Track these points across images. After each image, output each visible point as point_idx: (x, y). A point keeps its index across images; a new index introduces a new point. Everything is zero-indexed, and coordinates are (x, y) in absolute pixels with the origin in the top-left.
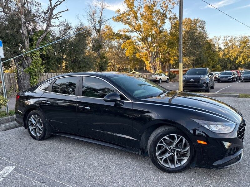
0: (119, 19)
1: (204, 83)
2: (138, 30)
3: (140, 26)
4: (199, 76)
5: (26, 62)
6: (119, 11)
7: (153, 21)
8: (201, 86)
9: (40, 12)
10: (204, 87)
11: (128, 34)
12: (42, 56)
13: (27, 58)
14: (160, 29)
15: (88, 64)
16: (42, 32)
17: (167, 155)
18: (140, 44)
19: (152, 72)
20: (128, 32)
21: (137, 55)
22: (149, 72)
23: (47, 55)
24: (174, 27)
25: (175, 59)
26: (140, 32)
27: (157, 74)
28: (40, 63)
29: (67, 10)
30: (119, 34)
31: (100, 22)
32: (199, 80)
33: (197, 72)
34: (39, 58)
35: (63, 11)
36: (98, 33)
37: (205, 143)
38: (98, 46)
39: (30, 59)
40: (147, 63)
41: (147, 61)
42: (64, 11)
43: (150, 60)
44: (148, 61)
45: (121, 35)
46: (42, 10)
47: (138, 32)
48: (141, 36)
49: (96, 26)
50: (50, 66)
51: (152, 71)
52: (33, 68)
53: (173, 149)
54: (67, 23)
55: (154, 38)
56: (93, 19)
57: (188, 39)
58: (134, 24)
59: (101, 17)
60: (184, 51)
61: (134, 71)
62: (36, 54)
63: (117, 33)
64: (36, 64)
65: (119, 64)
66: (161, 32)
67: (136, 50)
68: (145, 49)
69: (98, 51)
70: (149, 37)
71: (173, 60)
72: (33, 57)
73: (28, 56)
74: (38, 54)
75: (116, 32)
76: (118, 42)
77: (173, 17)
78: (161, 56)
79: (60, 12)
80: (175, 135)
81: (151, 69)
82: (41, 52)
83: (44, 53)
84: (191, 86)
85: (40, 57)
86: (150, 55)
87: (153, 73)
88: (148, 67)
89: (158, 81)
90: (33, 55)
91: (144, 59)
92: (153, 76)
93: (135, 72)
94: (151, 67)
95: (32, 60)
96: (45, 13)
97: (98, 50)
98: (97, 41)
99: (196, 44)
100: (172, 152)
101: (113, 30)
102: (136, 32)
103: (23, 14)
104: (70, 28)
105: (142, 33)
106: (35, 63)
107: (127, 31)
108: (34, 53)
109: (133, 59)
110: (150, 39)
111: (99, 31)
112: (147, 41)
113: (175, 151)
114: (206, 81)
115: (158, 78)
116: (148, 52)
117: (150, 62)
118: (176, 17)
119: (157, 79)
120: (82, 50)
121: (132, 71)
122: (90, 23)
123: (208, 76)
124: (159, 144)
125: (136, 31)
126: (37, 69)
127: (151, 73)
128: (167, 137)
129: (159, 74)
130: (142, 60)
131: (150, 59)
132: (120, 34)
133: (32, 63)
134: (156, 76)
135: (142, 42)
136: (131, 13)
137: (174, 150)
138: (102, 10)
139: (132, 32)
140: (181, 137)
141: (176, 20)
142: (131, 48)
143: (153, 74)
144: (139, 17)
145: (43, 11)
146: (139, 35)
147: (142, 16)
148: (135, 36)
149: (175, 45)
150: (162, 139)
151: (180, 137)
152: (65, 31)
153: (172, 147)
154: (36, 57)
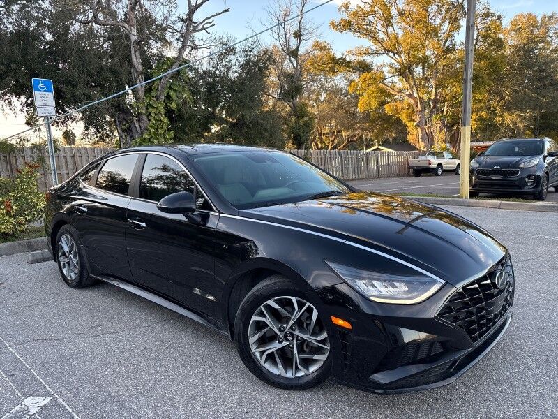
0: (346, 25)
1: (529, 177)
2: (391, 48)
3: (396, 38)
4: (516, 159)
5: (137, 125)
6: (346, 6)
7: (427, 25)
8: (522, 183)
9: (173, 18)
10: (529, 187)
11: (368, 59)
12: (169, 113)
13: (139, 118)
14: (447, 44)
15: (266, 130)
16: (171, 62)
17: (276, 346)
18: (396, 81)
19: (422, 149)
20: (368, 54)
21: (388, 109)
22: (414, 148)
23: (179, 110)
24: (483, 37)
25: (481, 117)
26: (397, 53)
27: (433, 154)
28: (165, 127)
29: (226, 11)
30: (345, 59)
31: (298, 35)
32: (514, 167)
33: (516, 149)
34: (163, 118)
35: (217, 15)
36: (293, 59)
37: (348, 325)
38: (292, 88)
39: (145, 118)
40: (410, 126)
41: (412, 122)
42: (220, 14)
43: (418, 119)
44: (414, 121)
45: (350, 62)
46: (177, 15)
47: (391, 54)
48: (398, 62)
49: (291, 44)
50: (186, 133)
51: (422, 146)
52: (150, 139)
53: (291, 333)
54: (226, 39)
55: (430, 67)
56: (284, 28)
57: (519, 65)
58: (382, 36)
59: (300, 23)
60: (509, 96)
61: (379, 145)
62: (156, 108)
63: (340, 59)
64: (157, 130)
65: (347, 129)
66: (447, 50)
67: (385, 96)
68: (408, 93)
69: (292, 100)
70: (417, 64)
71: (475, 120)
72: (150, 114)
73: (141, 113)
74: (161, 107)
75: (338, 56)
76: (347, 79)
77: (483, 11)
78: (447, 111)
79: (211, 17)
80: (294, 299)
81: (420, 140)
82: (166, 105)
83: (174, 106)
84: (493, 184)
85: (165, 115)
86: (419, 108)
87: (425, 149)
88: (414, 136)
89: (433, 169)
90: (150, 110)
91: (403, 118)
92: (422, 158)
93: (380, 147)
94: (420, 135)
95: (149, 120)
96: (183, 20)
97: (292, 98)
98: (289, 77)
99: (541, 79)
100: (288, 340)
101: (332, 52)
102: (387, 54)
103: (132, 25)
104: (231, 51)
105: (400, 57)
106: (153, 127)
107: (365, 54)
108: (152, 107)
109: (379, 118)
110: (418, 70)
111: (294, 54)
112: (413, 75)
113: (293, 339)
114: (535, 172)
115: (435, 161)
116: (412, 101)
117: (417, 125)
118: (491, 11)
119: (431, 166)
120: (252, 99)
121: (373, 145)
122: (276, 36)
123: (544, 158)
124: (254, 318)
125: (387, 51)
126: (158, 139)
127: (420, 150)
128: (275, 301)
129: (438, 155)
130: (398, 118)
131: (418, 117)
132: (348, 60)
133: (149, 128)
134: (430, 157)
135: (400, 77)
136: (376, 8)
137: (292, 335)
138: (303, 7)
139: (377, 53)
140: (308, 304)
141: (488, 20)
142: (373, 93)
143: (424, 153)
144: (394, 17)
145: (179, 18)
146: (394, 62)
147: (401, 14)
148: (383, 63)
149: (483, 82)
150: (262, 307)
151: (305, 304)
152: (221, 56)
153: (287, 327)
154: (156, 114)
